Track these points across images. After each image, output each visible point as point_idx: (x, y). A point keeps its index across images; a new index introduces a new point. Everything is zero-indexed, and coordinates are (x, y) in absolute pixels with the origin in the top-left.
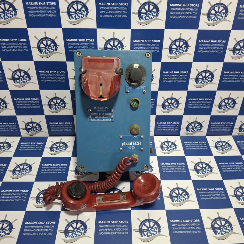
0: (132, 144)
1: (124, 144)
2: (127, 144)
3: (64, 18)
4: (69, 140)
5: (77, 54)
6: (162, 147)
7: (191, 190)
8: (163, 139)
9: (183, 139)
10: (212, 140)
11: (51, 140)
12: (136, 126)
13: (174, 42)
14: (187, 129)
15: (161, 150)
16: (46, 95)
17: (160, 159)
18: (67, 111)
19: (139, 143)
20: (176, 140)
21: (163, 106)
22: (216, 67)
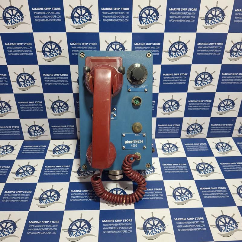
0: (134, 143)
1: (126, 142)
2: (130, 142)
3: (68, 23)
4: (72, 143)
5: (81, 56)
6: (163, 149)
8: (164, 141)
9: (184, 141)
10: (212, 142)
11: (54, 144)
12: (138, 124)
13: (173, 45)
14: (188, 131)
15: (162, 151)
16: (50, 98)
17: (162, 161)
18: (70, 114)
19: (142, 141)
20: (177, 142)
21: (164, 108)
22: (215, 69)
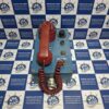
7: (91, 65)
